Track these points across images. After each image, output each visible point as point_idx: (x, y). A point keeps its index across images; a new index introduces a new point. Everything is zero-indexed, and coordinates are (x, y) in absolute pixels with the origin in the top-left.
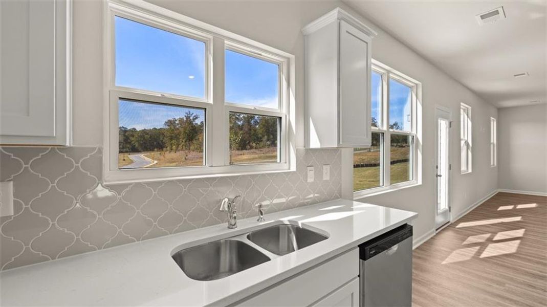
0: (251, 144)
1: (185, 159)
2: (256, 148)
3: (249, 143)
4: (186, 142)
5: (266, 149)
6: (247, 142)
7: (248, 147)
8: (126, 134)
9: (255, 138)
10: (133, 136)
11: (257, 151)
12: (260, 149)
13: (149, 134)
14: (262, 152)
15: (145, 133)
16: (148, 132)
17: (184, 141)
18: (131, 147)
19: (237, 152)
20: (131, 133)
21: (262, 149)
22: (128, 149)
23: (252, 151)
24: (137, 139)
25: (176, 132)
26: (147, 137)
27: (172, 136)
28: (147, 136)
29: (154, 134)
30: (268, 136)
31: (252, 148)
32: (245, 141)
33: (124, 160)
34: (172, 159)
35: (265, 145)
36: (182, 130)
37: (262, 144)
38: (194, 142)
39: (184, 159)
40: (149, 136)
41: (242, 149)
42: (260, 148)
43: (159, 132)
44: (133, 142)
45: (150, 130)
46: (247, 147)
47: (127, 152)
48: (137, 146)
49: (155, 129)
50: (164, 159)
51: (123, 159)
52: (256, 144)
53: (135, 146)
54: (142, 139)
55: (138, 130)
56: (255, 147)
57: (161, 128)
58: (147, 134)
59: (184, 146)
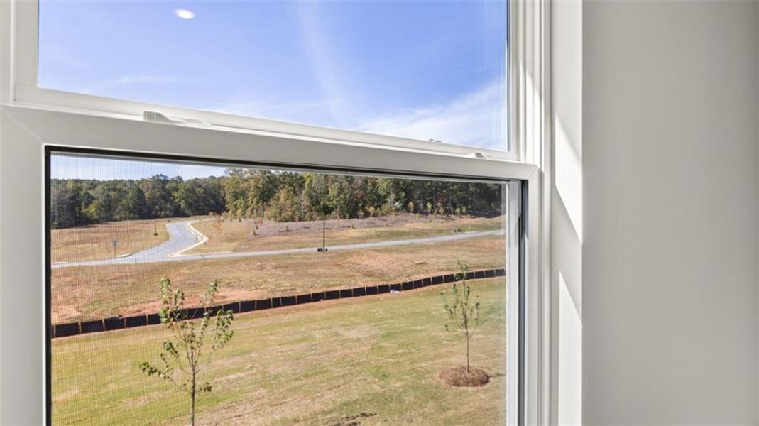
0: (367, 208)
1: (255, 234)
2: (374, 216)
3: (363, 206)
4: (258, 203)
5: (393, 217)
6: (360, 205)
7: (361, 213)
8: (167, 187)
9: (375, 197)
10: (177, 190)
11: (376, 221)
12: (381, 218)
13: (204, 185)
14: (385, 223)
17: (254, 200)
18: (173, 208)
19: (342, 222)
20: (174, 185)
21: (385, 217)
22: (168, 212)
23: (368, 220)
24: (184, 195)
25: (242, 185)
26: (199, 191)
27: (236, 192)
28: (199, 189)
30: (397, 193)
31: (367, 214)
32: (357, 203)
33: (156, 234)
34: (233, 234)
35: (391, 211)
36: (252, 183)
37: (385, 207)
38: (272, 202)
39: (252, 233)
40: (202, 190)
41: (351, 217)
42: (382, 215)
46: (359, 213)
47: (166, 216)
48: (183, 205)
51: (154, 232)
52: (376, 208)
53: (179, 206)
55: (186, 180)
56: (372, 213)
58: (200, 186)
59: (255, 211)
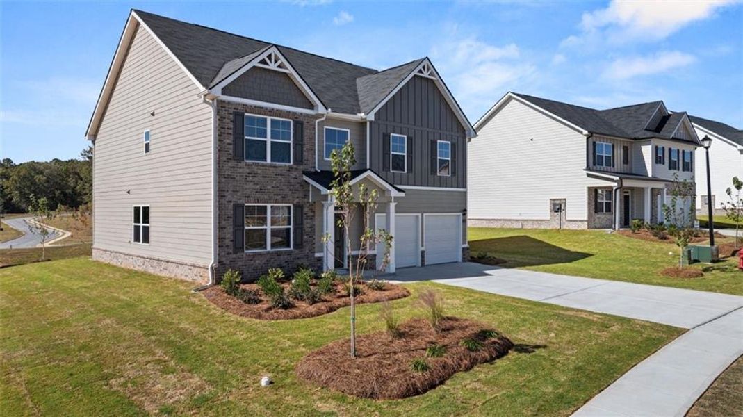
10: (6, 176)
13: (45, 172)
15: (35, 169)
16: (42, 168)
24: (17, 184)
26: (40, 179)
28: (39, 176)
29: (55, 174)
40: (43, 178)
43: (66, 170)
44: (7, 191)
45: (47, 163)
48: (16, 198)
49: (57, 161)
50: (84, 227)
53: (12, 198)
54: (29, 184)
55: (17, 163)
57: (72, 161)
58: (41, 173)
